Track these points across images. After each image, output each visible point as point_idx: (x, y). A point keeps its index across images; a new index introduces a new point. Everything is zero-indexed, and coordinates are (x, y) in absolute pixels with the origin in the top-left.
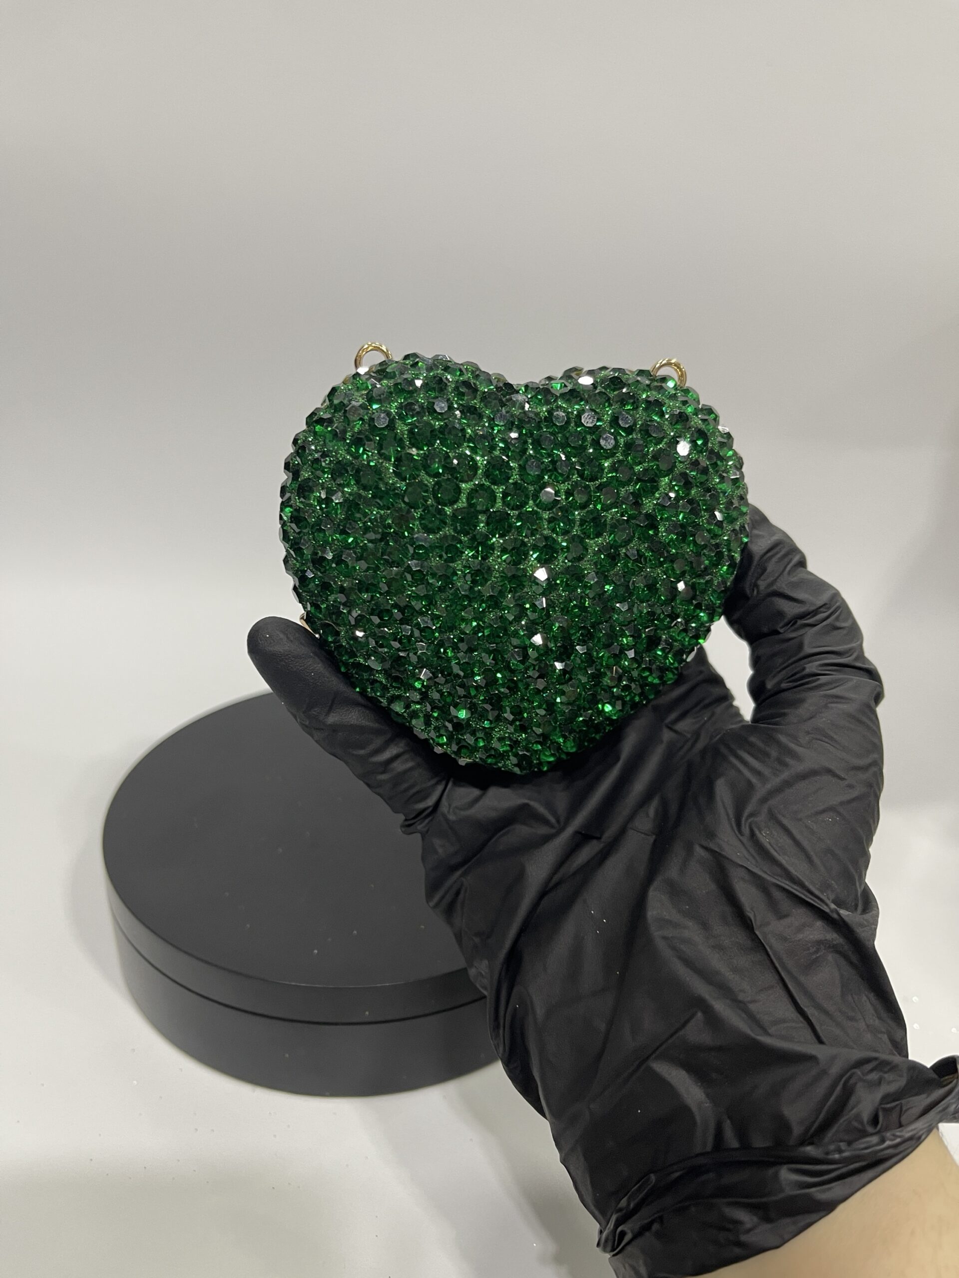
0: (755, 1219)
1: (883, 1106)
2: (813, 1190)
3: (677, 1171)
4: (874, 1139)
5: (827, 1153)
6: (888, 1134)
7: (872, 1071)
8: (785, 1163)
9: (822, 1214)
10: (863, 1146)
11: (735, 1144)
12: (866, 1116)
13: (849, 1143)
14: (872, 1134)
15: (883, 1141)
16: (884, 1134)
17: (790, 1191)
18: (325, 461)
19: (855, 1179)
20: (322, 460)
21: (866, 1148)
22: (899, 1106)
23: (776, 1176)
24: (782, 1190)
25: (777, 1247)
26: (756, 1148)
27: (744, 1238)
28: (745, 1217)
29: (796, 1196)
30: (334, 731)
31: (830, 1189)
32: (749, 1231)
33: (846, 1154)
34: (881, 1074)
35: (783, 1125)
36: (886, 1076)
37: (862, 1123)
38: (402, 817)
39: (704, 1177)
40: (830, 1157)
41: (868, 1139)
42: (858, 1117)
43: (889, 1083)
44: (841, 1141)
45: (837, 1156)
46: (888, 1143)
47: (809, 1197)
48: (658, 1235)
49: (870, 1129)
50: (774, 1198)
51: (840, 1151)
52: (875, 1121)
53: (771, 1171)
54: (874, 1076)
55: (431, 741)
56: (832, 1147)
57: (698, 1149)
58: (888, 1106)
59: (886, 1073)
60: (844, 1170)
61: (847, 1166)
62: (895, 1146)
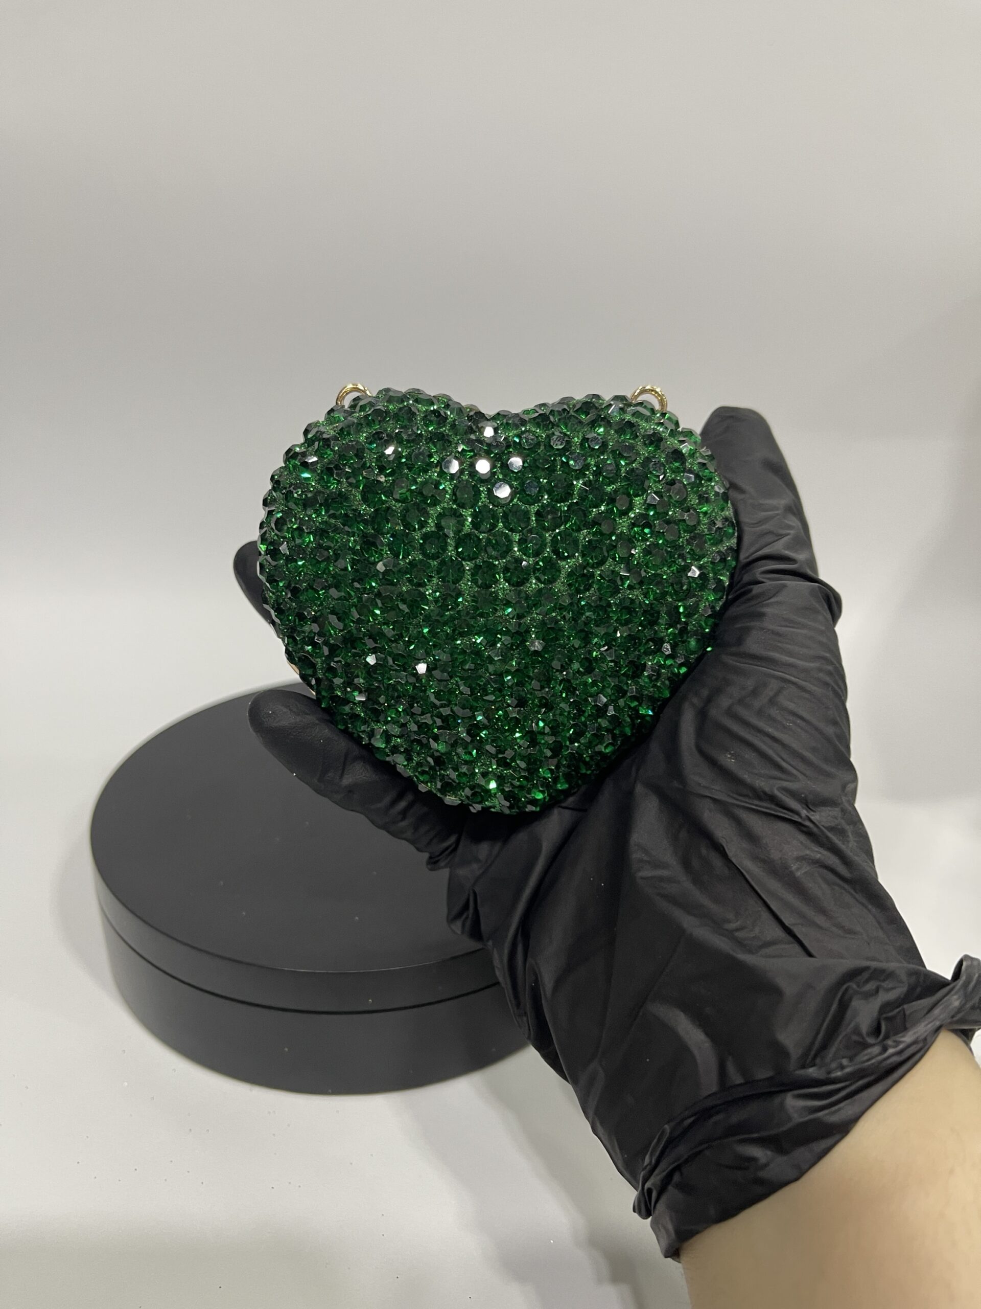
0: (769, 1153)
1: (884, 1016)
2: (820, 1114)
3: (689, 1117)
4: (876, 1050)
5: (829, 1073)
6: (890, 1042)
7: (867, 981)
8: (791, 1090)
9: (837, 1137)
10: (866, 1058)
11: (739, 1080)
12: (865, 1028)
13: (851, 1059)
14: (872, 1045)
15: (885, 1049)
16: (885, 1042)
17: (797, 1119)
18: (296, 493)
19: (865, 1095)
20: (294, 491)
21: (868, 1060)
22: (902, 1012)
23: (782, 1105)
24: (790, 1119)
25: (797, 1179)
26: (760, 1080)
27: (762, 1174)
28: (758, 1153)
29: (806, 1123)
30: (350, 791)
31: (839, 1110)
32: (766, 1165)
33: (848, 1070)
34: (879, 983)
35: (781, 1052)
36: (883, 984)
37: (859, 1034)
38: (426, 856)
39: (716, 1118)
40: (833, 1075)
41: (869, 1050)
42: (857, 1031)
43: (888, 990)
44: (843, 1058)
45: (839, 1074)
46: (891, 1051)
47: (818, 1122)
48: (681, 1187)
49: (871, 1040)
50: (785, 1128)
51: (842, 1067)
52: (876, 1031)
53: (777, 1100)
54: (870, 986)
55: (415, 779)
56: (834, 1065)
57: (705, 1093)
58: (890, 1014)
59: (884, 980)
60: (853, 1088)
61: (854, 1083)
62: (900, 1052)
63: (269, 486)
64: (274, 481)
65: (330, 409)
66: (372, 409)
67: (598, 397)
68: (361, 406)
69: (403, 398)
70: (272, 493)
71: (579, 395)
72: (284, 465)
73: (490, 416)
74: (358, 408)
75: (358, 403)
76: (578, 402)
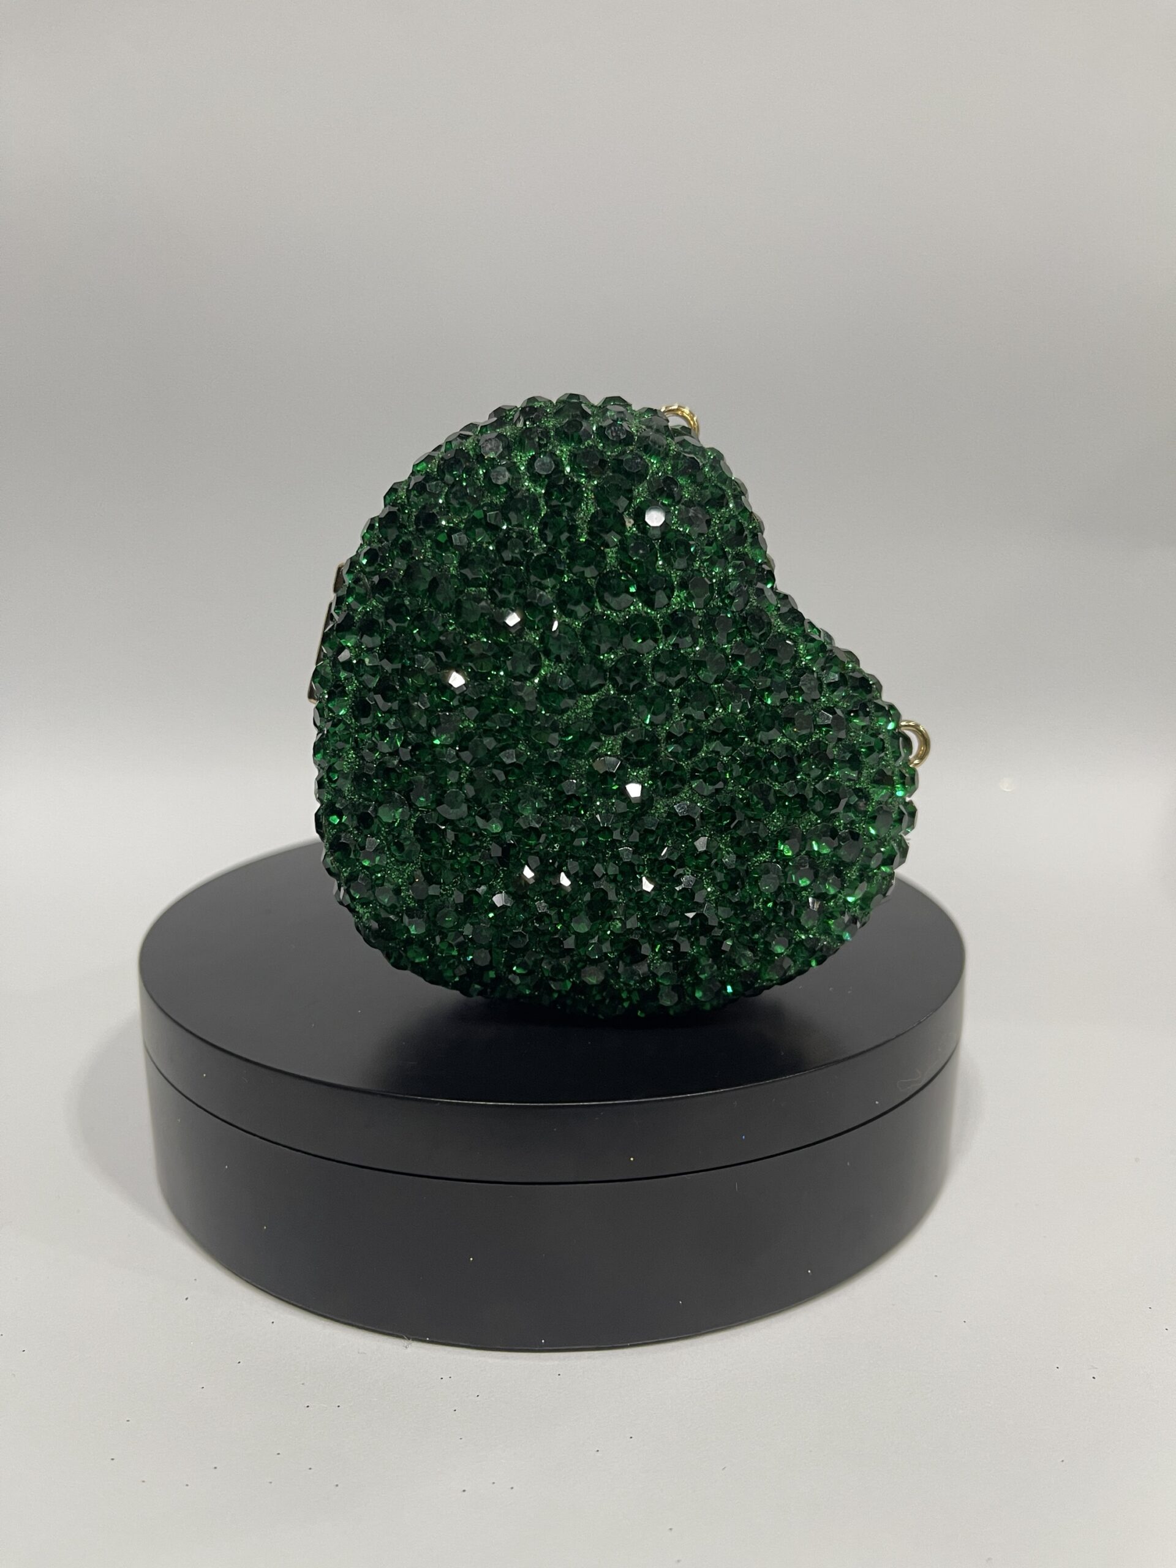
63: (519, 403)
64: (530, 404)
65: (654, 408)
66: (692, 456)
67: (880, 688)
68: (684, 440)
69: (725, 479)
70: (515, 412)
71: (868, 667)
72: (555, 402)
73: (777, 589)
74: (678, 439)
75: (685, 435)
76: (861, 671)
